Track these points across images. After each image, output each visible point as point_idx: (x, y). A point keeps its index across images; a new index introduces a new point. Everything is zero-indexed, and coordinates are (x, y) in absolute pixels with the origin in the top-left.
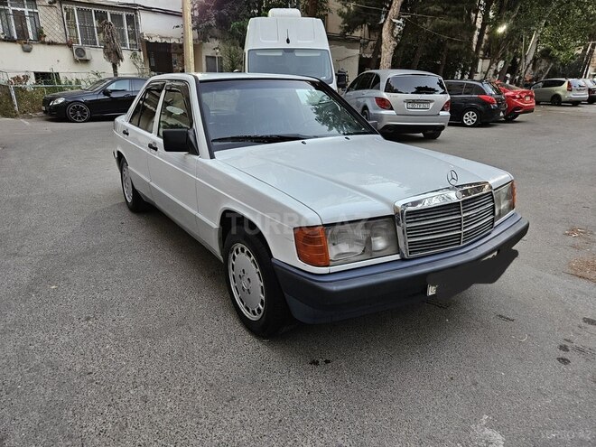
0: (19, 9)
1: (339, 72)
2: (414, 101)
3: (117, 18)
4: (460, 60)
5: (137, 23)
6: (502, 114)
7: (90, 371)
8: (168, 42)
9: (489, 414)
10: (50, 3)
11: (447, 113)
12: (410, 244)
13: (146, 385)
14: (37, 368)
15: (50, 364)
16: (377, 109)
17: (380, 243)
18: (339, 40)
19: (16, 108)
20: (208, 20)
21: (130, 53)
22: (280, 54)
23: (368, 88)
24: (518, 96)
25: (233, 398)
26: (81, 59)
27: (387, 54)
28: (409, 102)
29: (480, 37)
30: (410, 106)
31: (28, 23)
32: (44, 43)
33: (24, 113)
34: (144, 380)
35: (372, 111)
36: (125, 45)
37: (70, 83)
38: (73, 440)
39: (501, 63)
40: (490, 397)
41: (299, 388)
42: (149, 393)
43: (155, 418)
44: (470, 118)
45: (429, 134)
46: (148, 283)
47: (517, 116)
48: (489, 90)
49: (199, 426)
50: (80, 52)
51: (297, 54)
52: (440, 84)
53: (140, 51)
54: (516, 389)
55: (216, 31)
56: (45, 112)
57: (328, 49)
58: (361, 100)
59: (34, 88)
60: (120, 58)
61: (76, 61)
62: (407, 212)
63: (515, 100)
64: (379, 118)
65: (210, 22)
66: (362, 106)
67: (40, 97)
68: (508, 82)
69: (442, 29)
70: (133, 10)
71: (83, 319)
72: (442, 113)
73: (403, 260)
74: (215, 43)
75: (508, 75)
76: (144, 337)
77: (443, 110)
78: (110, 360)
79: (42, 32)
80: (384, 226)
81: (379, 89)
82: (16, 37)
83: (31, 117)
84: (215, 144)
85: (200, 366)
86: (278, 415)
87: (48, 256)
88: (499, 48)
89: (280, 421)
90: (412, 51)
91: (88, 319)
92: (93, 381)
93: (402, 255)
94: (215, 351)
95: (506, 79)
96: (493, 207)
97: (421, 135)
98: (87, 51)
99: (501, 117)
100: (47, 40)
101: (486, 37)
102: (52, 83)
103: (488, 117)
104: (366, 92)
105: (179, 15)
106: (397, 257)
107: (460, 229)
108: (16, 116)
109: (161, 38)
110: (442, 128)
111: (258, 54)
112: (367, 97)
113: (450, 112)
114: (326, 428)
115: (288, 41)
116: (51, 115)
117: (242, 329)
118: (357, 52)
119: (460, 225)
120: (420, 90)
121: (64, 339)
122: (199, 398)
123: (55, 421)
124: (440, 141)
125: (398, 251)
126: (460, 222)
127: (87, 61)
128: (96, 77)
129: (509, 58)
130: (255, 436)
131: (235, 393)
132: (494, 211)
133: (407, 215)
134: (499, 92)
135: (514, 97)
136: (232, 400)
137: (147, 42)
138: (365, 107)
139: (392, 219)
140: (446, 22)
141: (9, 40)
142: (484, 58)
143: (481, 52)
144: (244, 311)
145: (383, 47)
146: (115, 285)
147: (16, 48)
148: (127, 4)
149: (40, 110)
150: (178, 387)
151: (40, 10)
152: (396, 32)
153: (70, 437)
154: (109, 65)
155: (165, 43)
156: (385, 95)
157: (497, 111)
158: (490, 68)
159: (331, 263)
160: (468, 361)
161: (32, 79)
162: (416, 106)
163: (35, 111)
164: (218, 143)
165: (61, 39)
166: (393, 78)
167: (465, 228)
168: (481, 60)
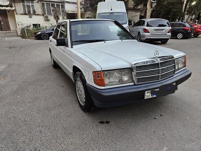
0: (29, 4)
1: (129, 20)
2: (157, 30)
3: (58, 6)
4: (177, 15)
5: (64, 7)
6: (192, 34)
7: (26, 120)
8: (74, 13)
9: (167, 147)
10: (38, 2)
11: (170, 34)
12: (138, 79)
13: (43, 127)
14: (10, 118)
15: (14, 117)
16: (143, 33)
17: (126, 78)
18: (132, 10)
19: (27, 35)
20: (87, 5)
21: (62, 17)
22: (109, 14)
23: (140, 25)
24: (199, 28)
25: (71, 133)
26: (47, 20)
27: (149, 13)
28: (155, 30)
29: (186, 6)
30: (156, 31)
31: (31, 8)
32: (35, 15)
33: (29, 37)
34: (42, 124)
35: (141, 33)
36: (60, 14)
37: (43, 27)
38: (14, 144)
39: (194, 16)
40: (169, 140)
41: (95, 131)
42: (43, 129)
43: (42, 139)
44: (180, 36)
45: (163, 42)
46: (53, 92)
47: (198, 35)
48: (187, 25)
49: (57, 143)
50: (47, 17)
51: (115, 14)
52: (168, 23)
53: (65, 16)
54: (181, 138)
55: (90, 9)
56: (35, 37)
57: (126, 12)
58: (138, 30)
59: (32, 29)
60: (59, 19)
61: (45, 20)
62: (136, 67)
63: (198, 29)
64: (144, 36)
65: (88, 5)
66: (138, 32)
67: (34, 32)
68: (197, 23)
69: (170, 4)
70: (63, 2)
71: (29, 103)
72: (168, 34)
73: (135, 85)
74: (89, 12)
75: (197, 21)
76: (46, 110)
77: (168, 33)
78: (34, 117)
79: (35, 11)
80: (127, 72)
81: (144, 25)
82: (27, 13)
83: (31, 38)
84: (73, 43)
85: (62, 121)
86: (85, 141)
87: (24, 82)
88: (192, 10)
89: (85, 143)
90: (159, 12)
91: (30, 103)
92: (26, 124)
93: (134, 83)
94: (69, 116)
95: (196, 22)
96: (175, 66)
97: (160, 42)
98: (48, 17)
99: (192, 35)
100: (36, 13)
101: (188, 6)
102: (37, 27)
103: (187, 35)
104: (139, 27)
105: (76, 3)
106: (133, 84)
107: (159, 74)
108: (27, 38)
109: (72, 12)
110: (168, 39)
111: (101, 15)
112: (140, 28)
113: (171, 33)
114: (102, 147)
115: (111, 10)
116: (37, 38)
117: (80, 109)
118: (139, 14)
119: (159, 72)
120: (160, 26)
121: (21, 109)
122: (59, 132)
123: (10, 136)
124: (167, 44)
125: (133, 82)
126: (159, 71)
127: (49, 20)
128: (51, 25)
129: (197, 14)
130: (75, 148)
131: (72, 132)
132: (175, 67)
133: (136, 68)
134: (191, 26)
135: (198, 28)
136: (70, 134)
137: (68, 13)
138: (139, 32)
139: (131, 69)
140: (172, 1)
141: (25, 14)
142: (187, 15)
143: (186, 12)
144: (80, 102)
145: (147, 11)
146: (42, 92)
147: (27, 17)
148: (61, 1)
149: (34, 36)
150: (53, 128)
151: (35, 4)
152: (153, 6)
153: (13, 142)
154: (56, 21)
155: (73, 13)
156: (146, 28)
157: (191, 33)
158: (189, 17)
159: (106, 85)
160: (163, 126)
161: (32, 26)
162: (158, 31)
163: (32, 37)
164: (75, 43)
165: (41, 13)
166: (150, 21)
167: (161, 73)
168: (186, 15)
